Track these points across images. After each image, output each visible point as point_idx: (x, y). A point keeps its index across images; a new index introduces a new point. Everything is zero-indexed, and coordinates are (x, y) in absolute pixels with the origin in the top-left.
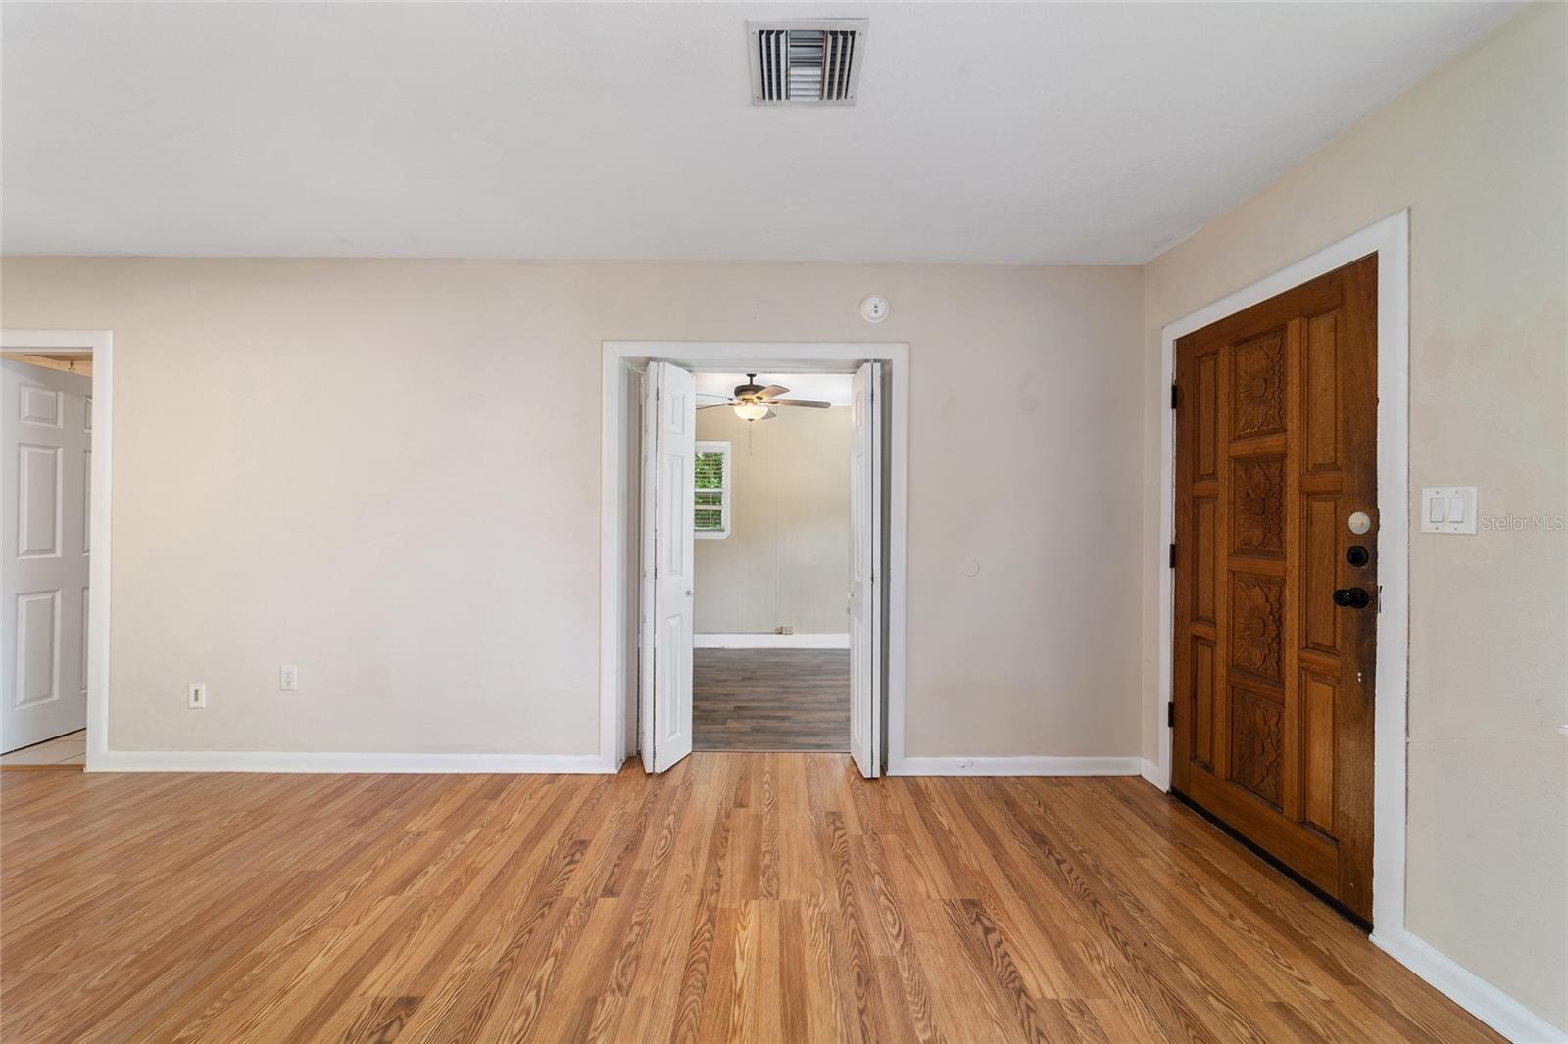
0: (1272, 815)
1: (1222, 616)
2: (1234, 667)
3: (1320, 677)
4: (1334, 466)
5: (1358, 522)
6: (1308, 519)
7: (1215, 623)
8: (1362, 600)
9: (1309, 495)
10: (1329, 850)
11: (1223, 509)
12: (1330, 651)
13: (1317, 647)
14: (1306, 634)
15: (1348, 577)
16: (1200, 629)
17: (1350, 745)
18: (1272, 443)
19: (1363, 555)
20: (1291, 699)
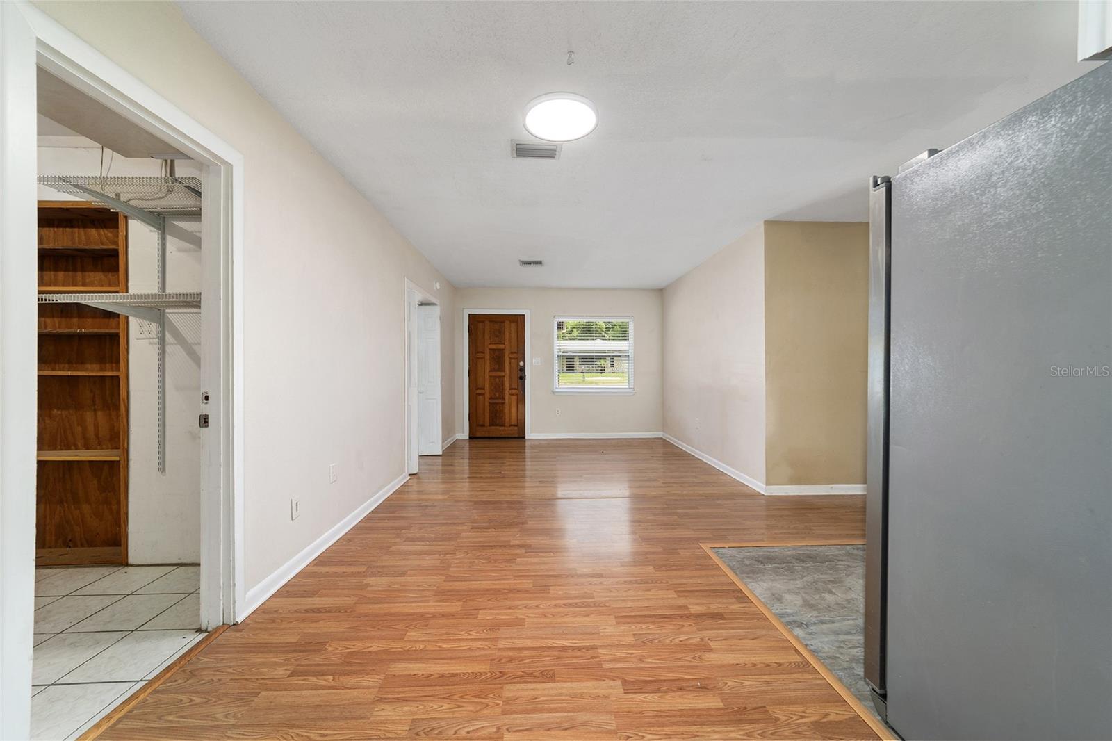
0: (503, 428)
1: (487, 386)
2: (491, 398)
3: (513, 395)
4: (515, 353)
5: (521, 364)
6: (510, 363)
7: (484, 389)
8: (522, 378)
9: (511, 358)
10: (516, 428)
11: (488, 362)
12: (515, 389)
13: (512, 389)
14: (510, 385)
15: (520, 374)
16: (479, 391)
17: (520, 406)
18: (501, 346)
19: (522, 369)
20: (507, 401)
